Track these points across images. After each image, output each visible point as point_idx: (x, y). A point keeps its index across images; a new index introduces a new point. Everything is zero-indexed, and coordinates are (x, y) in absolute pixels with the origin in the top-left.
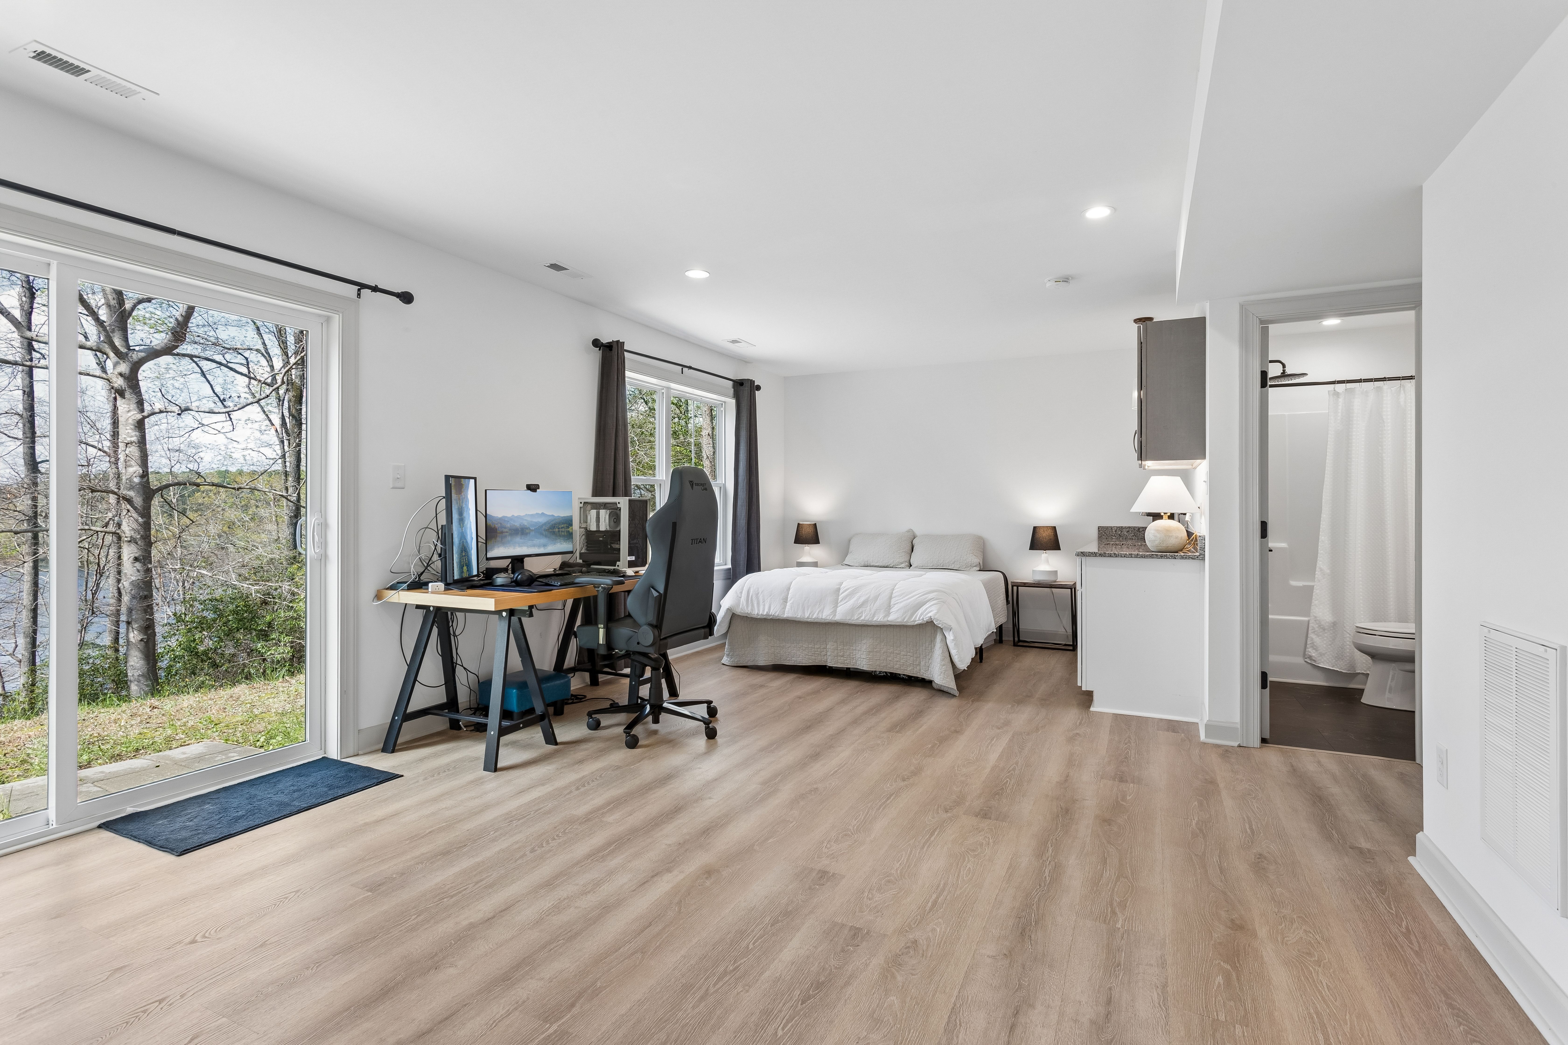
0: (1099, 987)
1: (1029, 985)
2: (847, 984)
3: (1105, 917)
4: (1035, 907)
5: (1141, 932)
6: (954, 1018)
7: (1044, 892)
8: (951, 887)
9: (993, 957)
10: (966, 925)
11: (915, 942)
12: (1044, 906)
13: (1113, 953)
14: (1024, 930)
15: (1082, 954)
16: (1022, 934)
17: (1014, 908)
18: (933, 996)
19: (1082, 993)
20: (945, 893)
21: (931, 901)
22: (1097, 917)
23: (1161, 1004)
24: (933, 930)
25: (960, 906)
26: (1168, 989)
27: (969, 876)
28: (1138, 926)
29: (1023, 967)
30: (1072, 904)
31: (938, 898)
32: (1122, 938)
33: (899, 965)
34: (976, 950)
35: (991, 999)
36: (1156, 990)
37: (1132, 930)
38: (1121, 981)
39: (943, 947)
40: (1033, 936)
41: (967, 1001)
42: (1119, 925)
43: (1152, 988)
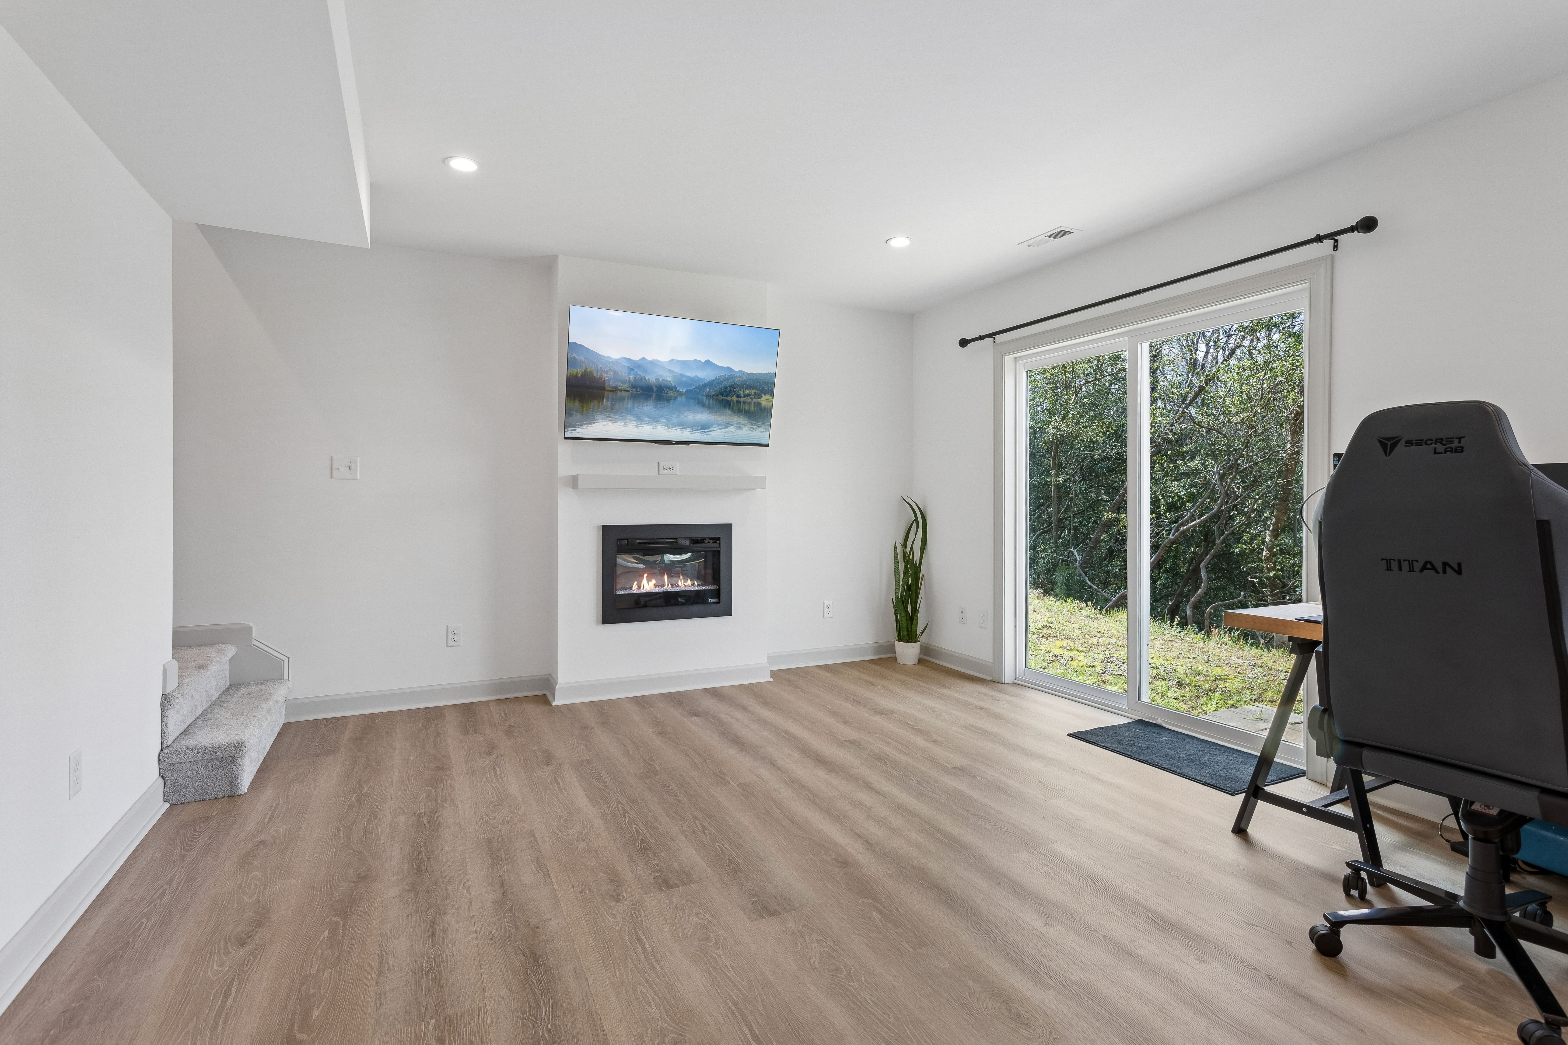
0: (444, 942)
1: (504, 915)
2: (630, 856)
3: (450, 1026)
4: (538, 993)
5: (404, 1028)
6: (545, 872)
7: (539, 1021)
8: (644, 966)
9: (546, 921)
10: (591, 936)
11: (619, 901)
12: (529, 1001)
13: (435, 983)
14: (535, 960)
15: (467, 965)
16: (534, 954)
17: (560, 979)
18: (569, 877)
19: (458, 930)
20: (642, 957)
21: (645, 940)
22: (461, 1020)
23: (385, 955)
24: (614, 917)
25: (615, 951)
26: (377, 973)
27: (639, 993)
28: (407, 1035)
29: (516, 926)
30: (497, 1023)
31: (643, 948)
32: (426, 1008)
33: (611, 882)
34: (565, 918)
35: (528, 892)
36: (389, 966)
37: (415, 1026)
38: (424, 957)
39: (592, 908)
40: (523, 958)
41: (543, 884)
42: (432, 1022)
43: (393, 966)
